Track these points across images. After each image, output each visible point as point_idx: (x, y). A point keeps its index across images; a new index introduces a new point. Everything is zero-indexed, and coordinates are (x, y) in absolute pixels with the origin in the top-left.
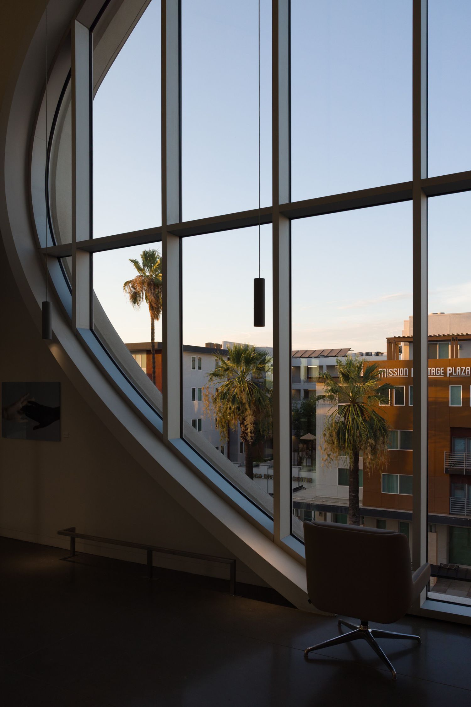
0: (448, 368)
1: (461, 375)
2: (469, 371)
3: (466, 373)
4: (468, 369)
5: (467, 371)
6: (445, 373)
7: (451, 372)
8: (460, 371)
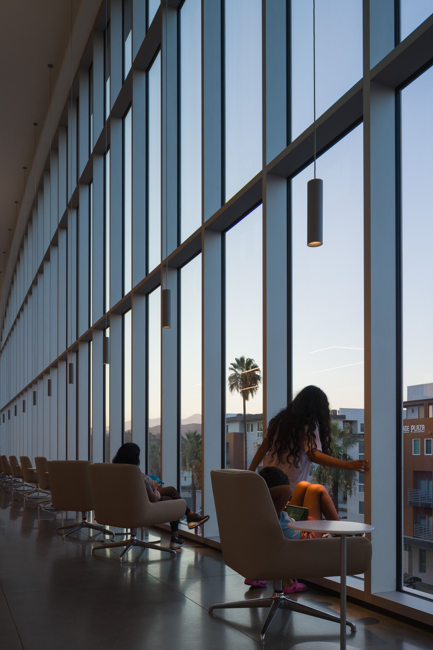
0: (412, 426)
1: (419, 431)
2: (424, 428)
3: (422, 430)
4: (423, 426)
5: (423, 428)
6: (410, 429)
7: (413, 429)
8: (418, 428)
